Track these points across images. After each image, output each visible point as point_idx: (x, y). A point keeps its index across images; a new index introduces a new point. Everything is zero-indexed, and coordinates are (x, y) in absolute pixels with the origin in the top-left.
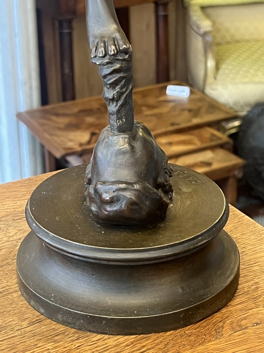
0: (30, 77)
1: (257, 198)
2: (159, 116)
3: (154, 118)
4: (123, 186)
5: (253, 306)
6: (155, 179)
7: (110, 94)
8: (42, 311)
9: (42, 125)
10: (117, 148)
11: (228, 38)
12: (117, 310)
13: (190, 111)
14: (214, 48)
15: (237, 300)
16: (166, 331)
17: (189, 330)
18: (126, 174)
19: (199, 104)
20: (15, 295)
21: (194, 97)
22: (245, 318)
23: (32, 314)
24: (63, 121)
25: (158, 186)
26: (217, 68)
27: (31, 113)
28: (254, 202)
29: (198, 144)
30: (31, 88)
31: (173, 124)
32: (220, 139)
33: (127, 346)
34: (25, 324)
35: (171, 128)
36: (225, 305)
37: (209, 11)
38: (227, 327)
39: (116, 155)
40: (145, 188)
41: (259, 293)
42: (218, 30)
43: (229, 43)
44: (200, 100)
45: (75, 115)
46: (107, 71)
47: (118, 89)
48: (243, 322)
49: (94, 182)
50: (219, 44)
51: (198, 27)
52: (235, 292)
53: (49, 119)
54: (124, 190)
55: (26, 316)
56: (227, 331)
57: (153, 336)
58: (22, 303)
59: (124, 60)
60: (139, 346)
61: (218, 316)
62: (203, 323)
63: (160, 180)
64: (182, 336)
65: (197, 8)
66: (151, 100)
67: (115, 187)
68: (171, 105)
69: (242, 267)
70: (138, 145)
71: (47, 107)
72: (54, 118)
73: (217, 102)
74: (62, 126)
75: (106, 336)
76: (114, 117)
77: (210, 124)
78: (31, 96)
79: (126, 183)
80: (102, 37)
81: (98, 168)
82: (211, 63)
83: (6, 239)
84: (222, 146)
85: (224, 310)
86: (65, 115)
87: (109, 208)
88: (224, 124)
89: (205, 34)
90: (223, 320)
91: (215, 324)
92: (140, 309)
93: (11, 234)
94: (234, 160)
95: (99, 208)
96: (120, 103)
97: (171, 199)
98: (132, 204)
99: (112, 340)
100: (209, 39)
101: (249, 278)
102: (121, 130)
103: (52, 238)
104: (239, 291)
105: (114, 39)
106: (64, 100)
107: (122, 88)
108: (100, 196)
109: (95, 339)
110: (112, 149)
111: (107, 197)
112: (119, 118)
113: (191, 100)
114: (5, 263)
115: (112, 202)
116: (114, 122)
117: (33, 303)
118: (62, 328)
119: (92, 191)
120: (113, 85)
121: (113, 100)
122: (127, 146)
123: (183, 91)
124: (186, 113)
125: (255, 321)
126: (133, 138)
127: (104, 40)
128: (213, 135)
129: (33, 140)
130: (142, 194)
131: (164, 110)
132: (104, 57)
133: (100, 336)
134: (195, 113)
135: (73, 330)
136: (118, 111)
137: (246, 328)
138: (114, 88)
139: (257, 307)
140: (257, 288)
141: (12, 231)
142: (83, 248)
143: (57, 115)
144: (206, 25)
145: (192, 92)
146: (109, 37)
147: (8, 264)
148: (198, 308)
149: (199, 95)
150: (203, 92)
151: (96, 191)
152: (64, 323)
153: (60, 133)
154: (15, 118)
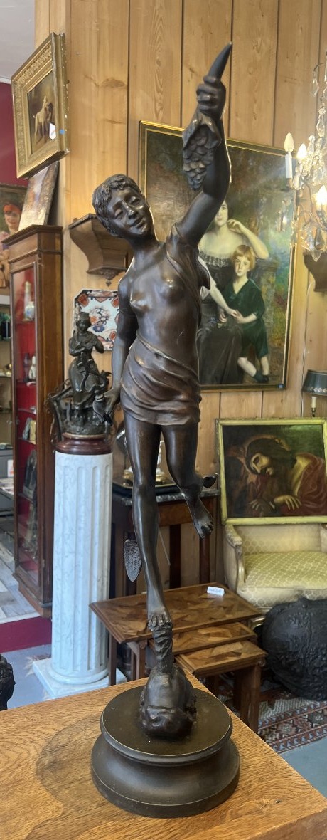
0: (103, 575)
1: (279, 682)
2: (200, 611)
3: (196, 612)
4: (163, 710)
5: (247, 799)
6: (185, 705)
7: (158, 649)
8: (106, 796)
9: (109, 614)
10: (161, 684)
11: (255, 550)
12: (156, 799)
13: (224, 608)
14: (244, 557)
15: (237, 794)
16: (188, 816)
17: (203, 816)
18: (166, 702)
19: (232, 603)
20: (89, 782)
21: (228, 596)
22: (241, 809)
23: (99, 798)
24: (126, 612)
25: (186, 709)
26: (246, 573)
27: (101, 604)
28: (277, 686)
29: (230, 637)
30: (103, 583)
31: (211, 619)
32: (248, 633)
33: (161, 826)
34: (94, 806)
35: (209, 622)
36: (228, 798)
37: (240, 528)
38: (228, 815)
39: (160, 689)
40: (177, 712)
41: (251, 789)
42: (247, 543)
43: (255, 553)
44: (232, 599)
45: (134, 607)
46: (157, 635)
47: (163, 646)
48: (240, 812)
49: (146, 705)
50: (247, 554)
51: (232, 541)
52: (235, 788)
53: (115, 610)
54: (164, 713)
55: (96, 799)
56: (228, 818)
57: (179, 820)
58: (93, 789)
59: (168, 629)
60: (169, 827)
61: (223, 806)
62: (213, 811)
63: (188, 705)
64: (198, 820)
65: (231, 526)
66: (195, 597)
67: (158, 711)
68: (211, 601)
69: (241, 768)
70: (175, 682)
71: (114, 599)
72: (118, 609)
73: (246, 601)
74: (125, 616)
75: (148, 818)
76: (160, 663)
77: (240, 620)
78: (102, 590)
79: (166, 708)
80: (155, 613)
81: (148, 696)
82: (241, 570)
83: (84, 737)
84: (249, 639)
85: (227, 802)
86: (127, 607)
87: (154, 725)
88: (252, 619)
89: (237, 547)
90: (226, 810)
91: (220, 812)
92: (171, 799)
93: (88, 734)
94: (259, 652)
95: (148, 724)
96: (164, 655)
97: (195, 718)
98: (169, 723)
99: (152, 822)
100: (240, 551)
101: (246, 777)
102: (165, 672)
103: (117, 744)
104: (239, 788)
105: (163, 616)
106: (127, 595)
107: (166, 646)
108: (149, 716)
109: (141, 820)
110: (157, 685)
111: (153, 717)
112: (164, 664)
113: (225, 598)
114: (83, 756)
115: (156, 721)
116: (160, 666)
117: (101, 790)
118: (118, 810)
119: (144, 711)
120: (161, 644)
121: (160, 653)
122: (167, 683)
123: (220, 591)
124: (222, 609)
125: (247, 811)
126: (171, 678)
127: (156, 616)
128: (242, 629)
129: (100, 626)
130: (175, 716)
131: (205, 606)
132: (156, 626)
133: (144, 818)
134: (228, 609)
135: (127, 812)
136: (163, 660)
137: (241, 816)
138: (161, 646)
139: (249, 800)
140: (251, 785)
141: (89, 731)
142: (136, 753)
143: (121, 606)
144: (237, 540)
145: (225, 592)
146: (159, 614)
147: (85, 757)
148: (209, 800)
149: (232, 595)
150: (235, 592)
151: (146, 712)
152: (121, 806)
153: (122, 622)
154: (88, 607)
